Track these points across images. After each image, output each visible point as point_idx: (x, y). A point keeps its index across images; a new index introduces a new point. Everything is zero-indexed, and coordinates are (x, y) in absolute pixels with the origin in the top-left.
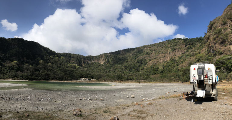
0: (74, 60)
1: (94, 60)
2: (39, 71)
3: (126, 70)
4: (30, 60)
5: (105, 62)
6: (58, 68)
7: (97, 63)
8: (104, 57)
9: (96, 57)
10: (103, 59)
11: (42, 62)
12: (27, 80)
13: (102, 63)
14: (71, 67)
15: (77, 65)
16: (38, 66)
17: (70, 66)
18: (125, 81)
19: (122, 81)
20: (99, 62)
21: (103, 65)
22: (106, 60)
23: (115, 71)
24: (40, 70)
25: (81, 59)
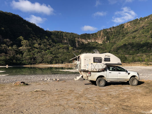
0: (66, 40)
1: (89, 39)
2: (23, 54)
3: (133, 50)
4: (7, 39)
5: (104, 41)
6: (48, 50)
7: (94, 42)
8: (103, 34)
9: (92, 34)
10: (102, 37)
11: (25, 42)
12: (6, 65)
13: (100, 42)
14: (63, 49)
15: (70, 46)
16: (21, 48)
17: (62, 47)
18: (129, 63)
19: (124, 63)
20: (97, 41)
21: (101, 45)
22: (106, 37)
23: (117, 52)
24: (23, 52)
25: (75, 38)
